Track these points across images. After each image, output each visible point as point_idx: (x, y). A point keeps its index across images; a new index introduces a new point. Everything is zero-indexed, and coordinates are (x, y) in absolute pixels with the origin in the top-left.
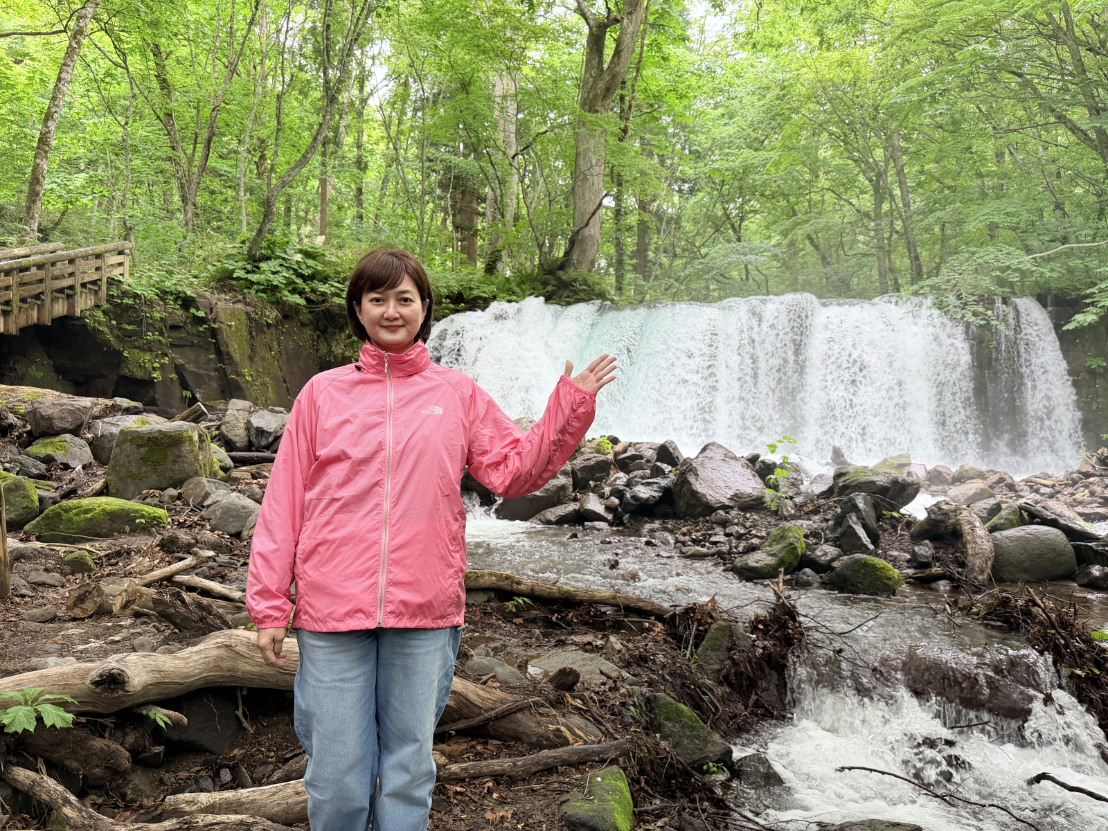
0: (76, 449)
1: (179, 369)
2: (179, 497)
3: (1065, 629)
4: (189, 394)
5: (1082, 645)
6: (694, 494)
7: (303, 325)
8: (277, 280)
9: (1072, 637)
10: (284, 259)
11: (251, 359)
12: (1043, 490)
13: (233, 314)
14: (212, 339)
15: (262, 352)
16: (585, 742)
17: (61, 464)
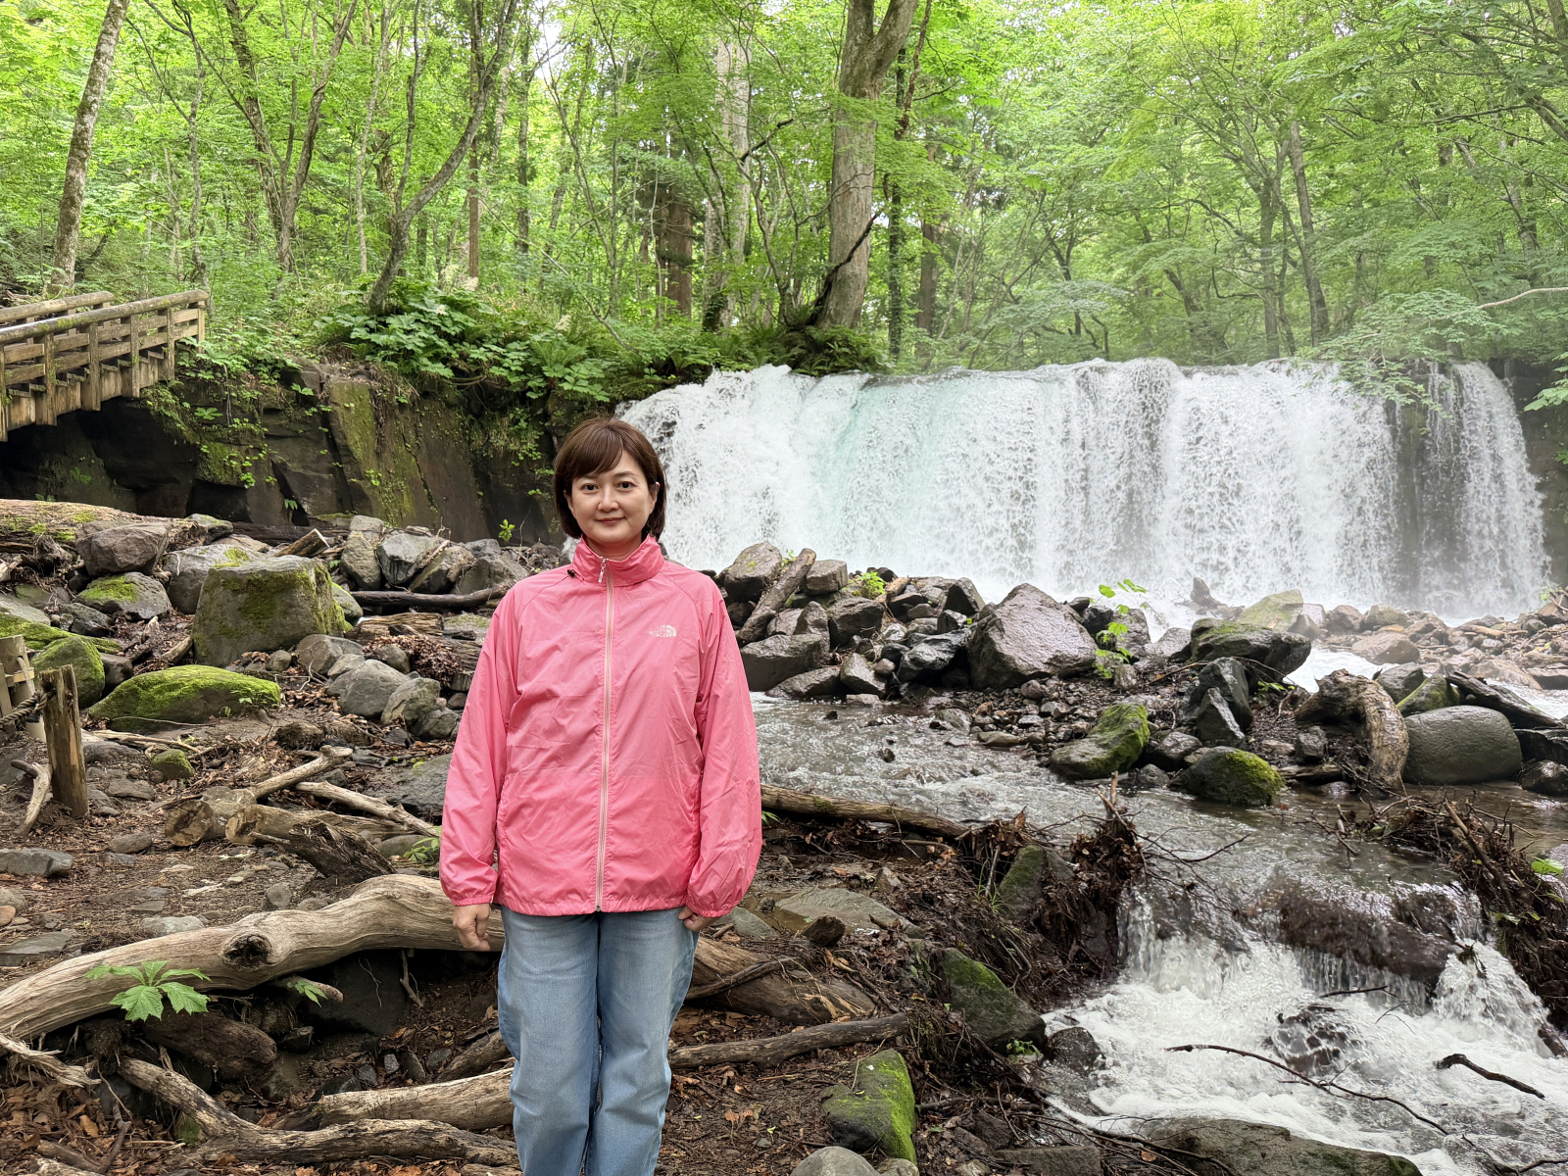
0: (147, 593)
1: (278, 470)
2: (293, 662)
3: (1496, 859)
4: (294, 505)
5: (1518, 881)
6: (998, 657)
7: (450, 406)
8: (412, 342)
9: (1506, 869)
10: (421, 312)
11: (378, 454)
12: (1487, 643)
13: (352, 392)
14: (325, 431)
15: (393, 445)
16: (853, 1017)
17: (129, 613)
